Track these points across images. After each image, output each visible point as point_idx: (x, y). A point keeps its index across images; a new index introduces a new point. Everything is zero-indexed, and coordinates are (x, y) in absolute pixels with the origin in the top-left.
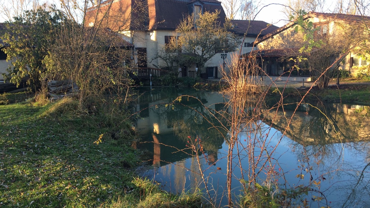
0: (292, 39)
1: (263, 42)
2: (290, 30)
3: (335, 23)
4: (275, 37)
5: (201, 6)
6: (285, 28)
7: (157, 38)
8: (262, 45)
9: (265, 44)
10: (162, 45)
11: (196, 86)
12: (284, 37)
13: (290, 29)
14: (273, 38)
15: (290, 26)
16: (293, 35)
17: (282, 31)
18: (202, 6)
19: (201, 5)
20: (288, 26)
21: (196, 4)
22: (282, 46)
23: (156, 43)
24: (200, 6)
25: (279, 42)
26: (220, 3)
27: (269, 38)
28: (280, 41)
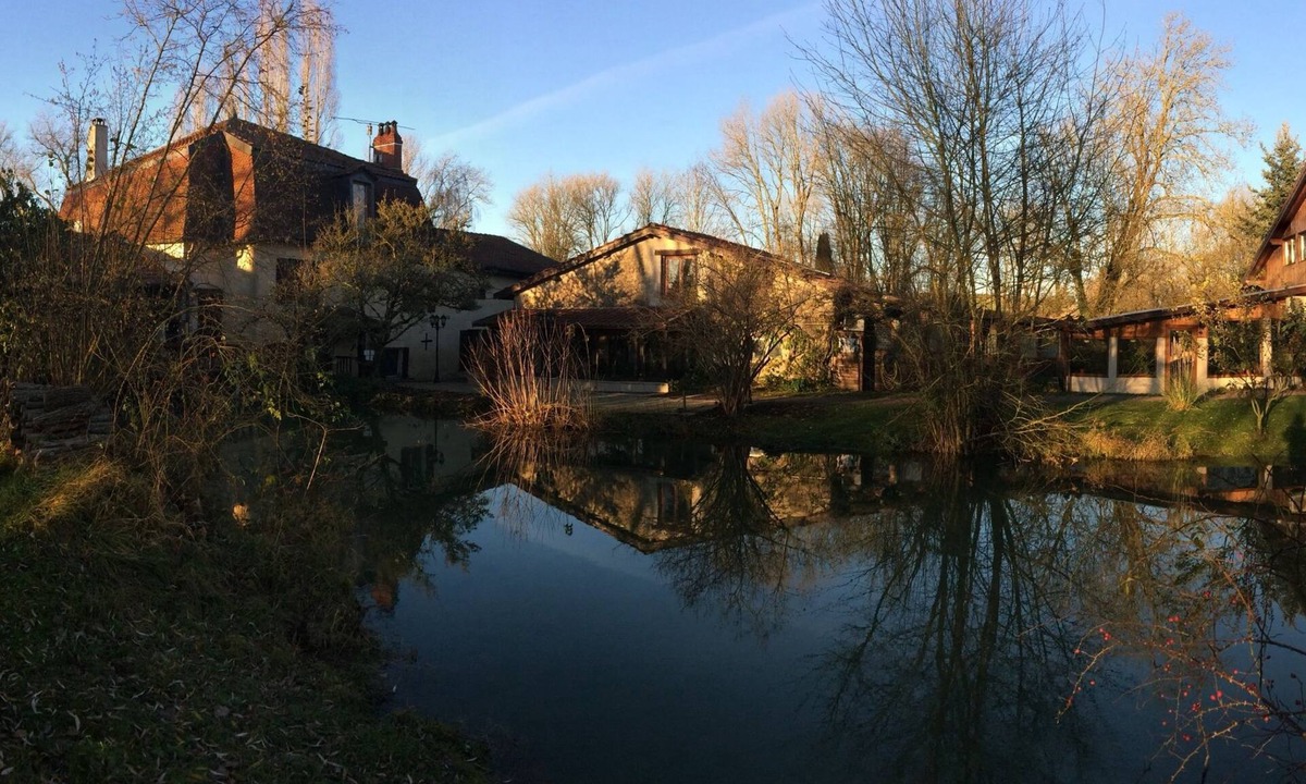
0: (609, 285)
1: (534, 289)
2: (601, 264)
3: (712, 255)
4: (564, 278)
5: (369, 185)
6: (591, 256)
7: (255, 263)
8: (531, 295)
9: (538, 295)
10: (269, 282)
11: (377, 402)
12: (587, 279)
13: (601, 260)
14: (558, 280)
15: (604, 254)
16: (612, 277)
17: (584, 264)
18: (373, 186)
19: (370, 182)
20: (599, 253)
21: (357, 177)
22: (584, 303)
23: (252, 278)
24: (365, 184)
25: (575, 291)
26: (415, 181)
27: (549, 278)
28: (578, 289)
